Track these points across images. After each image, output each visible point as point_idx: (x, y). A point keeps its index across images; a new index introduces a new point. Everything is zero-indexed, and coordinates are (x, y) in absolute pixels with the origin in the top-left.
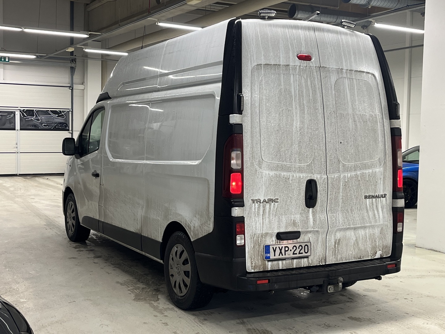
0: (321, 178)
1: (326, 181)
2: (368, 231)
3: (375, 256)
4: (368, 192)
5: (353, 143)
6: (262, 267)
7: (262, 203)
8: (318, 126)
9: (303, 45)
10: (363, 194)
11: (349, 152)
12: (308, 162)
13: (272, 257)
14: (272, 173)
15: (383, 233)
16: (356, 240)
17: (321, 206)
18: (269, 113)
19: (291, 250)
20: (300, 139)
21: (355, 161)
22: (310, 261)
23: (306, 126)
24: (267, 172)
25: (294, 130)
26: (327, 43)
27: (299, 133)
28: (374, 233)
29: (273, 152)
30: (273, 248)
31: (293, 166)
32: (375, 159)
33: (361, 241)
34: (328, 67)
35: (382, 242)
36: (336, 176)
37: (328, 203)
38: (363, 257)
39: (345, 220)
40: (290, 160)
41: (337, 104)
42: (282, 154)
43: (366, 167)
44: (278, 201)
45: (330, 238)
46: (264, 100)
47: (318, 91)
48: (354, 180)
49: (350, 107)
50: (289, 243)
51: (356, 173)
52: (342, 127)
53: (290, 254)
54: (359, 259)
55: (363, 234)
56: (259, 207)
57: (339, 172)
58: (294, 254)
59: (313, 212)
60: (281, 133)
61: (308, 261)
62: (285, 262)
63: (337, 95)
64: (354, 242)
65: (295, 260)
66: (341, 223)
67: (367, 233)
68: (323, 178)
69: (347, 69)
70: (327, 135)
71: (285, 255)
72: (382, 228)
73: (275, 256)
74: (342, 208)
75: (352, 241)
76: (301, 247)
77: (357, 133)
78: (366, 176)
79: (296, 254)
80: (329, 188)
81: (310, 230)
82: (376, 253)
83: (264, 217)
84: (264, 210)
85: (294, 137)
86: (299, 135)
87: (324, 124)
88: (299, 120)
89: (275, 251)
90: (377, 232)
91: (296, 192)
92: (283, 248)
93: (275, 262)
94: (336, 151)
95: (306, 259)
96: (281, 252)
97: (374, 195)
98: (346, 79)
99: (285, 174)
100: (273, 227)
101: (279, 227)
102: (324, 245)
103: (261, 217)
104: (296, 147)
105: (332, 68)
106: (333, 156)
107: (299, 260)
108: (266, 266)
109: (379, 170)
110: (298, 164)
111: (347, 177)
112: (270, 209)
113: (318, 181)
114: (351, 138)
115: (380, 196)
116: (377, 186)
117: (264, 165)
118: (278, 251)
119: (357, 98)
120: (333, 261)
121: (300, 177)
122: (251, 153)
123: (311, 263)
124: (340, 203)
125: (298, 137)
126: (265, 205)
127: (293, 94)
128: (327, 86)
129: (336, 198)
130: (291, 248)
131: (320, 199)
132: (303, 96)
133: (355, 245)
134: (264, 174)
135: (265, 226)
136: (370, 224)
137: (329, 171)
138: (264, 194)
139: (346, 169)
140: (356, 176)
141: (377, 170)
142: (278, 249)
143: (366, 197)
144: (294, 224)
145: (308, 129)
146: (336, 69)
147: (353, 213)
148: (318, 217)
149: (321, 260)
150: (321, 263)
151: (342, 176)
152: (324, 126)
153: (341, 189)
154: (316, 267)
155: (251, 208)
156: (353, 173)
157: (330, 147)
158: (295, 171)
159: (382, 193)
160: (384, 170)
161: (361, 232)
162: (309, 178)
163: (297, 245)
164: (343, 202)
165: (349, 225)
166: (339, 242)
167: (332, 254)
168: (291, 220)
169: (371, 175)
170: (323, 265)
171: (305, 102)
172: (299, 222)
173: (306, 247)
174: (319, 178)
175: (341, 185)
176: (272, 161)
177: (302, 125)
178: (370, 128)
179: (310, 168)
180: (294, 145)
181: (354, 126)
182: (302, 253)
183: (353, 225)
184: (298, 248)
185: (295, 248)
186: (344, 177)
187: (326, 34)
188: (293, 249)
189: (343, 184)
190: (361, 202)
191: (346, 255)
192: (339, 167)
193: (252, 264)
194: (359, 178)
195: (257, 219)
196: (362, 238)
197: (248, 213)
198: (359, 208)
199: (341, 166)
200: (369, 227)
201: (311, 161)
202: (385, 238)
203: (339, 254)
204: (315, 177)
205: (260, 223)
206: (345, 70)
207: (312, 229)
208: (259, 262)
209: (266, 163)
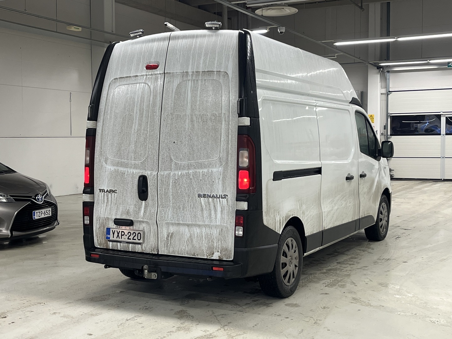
0: (151, 174)
1: (156, 178)
2: (204, 230)
3: (213, 256)
4: (202, 191)
5: (187, 142)
6: (105, 245)
7: (106, 192)
8: (154, 128)
9: (154, 56)
10: (196, 192)
11: (182, 152)
12: (142, 160)
13: (111, 238)
14: (113, 168)
15: (223, 235)
16: (190, 236)
17: (152, 200)
18: (116, 118)
19: (126, 235)
20: (136, 140)
21: (188, 160)
22: (144, 248)
23: (143, 128)
24: (109, 167)
25: (132, 131)
26: (178, 49)
27: (136, 134)
28: (212, 233)
29: (115, 151)
30: (112, 231)
31: (130, 163)
32: (213, 158)
33: (196, 238)
34: (171, 72)
35: (221, 244)
36: (165, 173)
37: (158, 197)
38: (197, 255)
39: (174, 215)
40: (127, 157)
41: (175, 106)
42: (121, 153)
43: (201, 166)
44: (117, 192)
45: (161, 230)
46: (114, 108)
47: (158, 96)
48: (185, 178)
49: (188, 109)
50: (126, 229)
51: (188, 172)
52: (177, 127)
53: (125, 239)
54: (193, 255)
55: (199, 232)
56: (104, 196)
57: (171, 170)
58: (128, 239)
59: (146, 204)
60: (122, 134)
61: (142, 247)
62: (123, 245)
63: (176, 98)
64: (188, 238)
65: (131, 245)
66: (169, 217)
67: (203, 232)
68: (153, 175)
69: (193, 71)
70: (161, 135)
71: (121, 238)
72: (221, 230)
73: (113, 238)
74: (173, 204)
75: (186, 236)
76: (134, 234)
77: (193, 133)
78: (200, 175)
79: (130, 239)
80: (158, 184)
81: (140, 220)
82: (213, 254)
83: (107, 205)
84: (107, 198)
85: (132, 138)
86: (136, 136)
87: (159, 126)
88: (137, 123)
89: (114, 234)
90: (215, 232)
91: (130, 186)
92: (120, 232)
93: (115, 243)
94: (169, 150)
95: (139, 246)
96: (118, 236)
97: (210, 195)
98: (190, 81)
99: (122, 169)
100: (112, 213)
101: (116, 214)
102: (155, 236)
103: (106, 204)
104: (133, 146)
105: (177, 73)
106: (166, 155)
107: (134, 245)
108: (108, 245)
109: (217, 170)
110: (134, 162)
111: (178, 175)
112: (112, 198)
113: (149, 177)
114: (185, 138)
115: (218, 196)
116: (214, 186)
117: (109, 161)
118: (116, 234)
119: (198, 99)
120: (165, 252)
121: (133, 173)
122: (100, 151)
123: (144, 250)
124: (171, 199)
125: (135, 138)
126: (108, 194)
127: (136, 100)
128: (168, 90)
129: (166, 194)
130: (126, 233)
131: (151, 194)
132: (144, 102)
133: (189, 241)
134: (107, 169)
135: (106, 212)
136: (203, 223)
137: (161, 169)
138: (107, 186)
139: (178, 167)
140: (188, 175)
141: (215, 170)
142: (116, 232)
143: (199, 196)
144: (128, 213)
145: (144, 130)
146: (180, 73)
147: (185, 209)
148: (149, 209)
149: (154, 249)
150: (154, 252)
151: (172, 174)
152: (159, 127)
153: (170, 186)
154: (149, 254)
155: (99, 196)
156: (184, 172)
157: (163, 146)
158: (131, 168)
159: (220, 193)
160: (224, 170)
161: (196, 230)
162: (140, 174)
163: (132, 232)
164: (173, 198)
165: (178, 221)
166: (172, 235)
167: (164, 245)
168: (126, 209)
169: (206, 174)
170: (155, 254)
171: (144, 107)
172: (132, 211)
173: (139, 234)
174: (149, 174)
175: (171, 182)
176: (114, 158)
177: (140, 128)
178: (210, 128)
179: (143, 166)
180: (131, 145)
181: (190, 126)
182: (135, 239)
183: (182, 221)
184: (132, 234)
185: (129, 234)
186: (175, 174)
187: (180, 41)
188: (128, 234)
189: (172, 182)
190: (194, 200)
191: (179, 249)
192: (171, 165)
193: (98, 241)
194: (191, 177)
195: (102, 205)
196: (197, 236)
197: (97, 200)
198: (192, 206)
199: (173, 165)
200: (205, 226)
201: (144, 159)
202: (225, 240)
203: (171, 247)
204: (147, 173)
205: (104, 209)
206: (190, 72)
207: (142, 220)
208: (103, 240)
209: (110, 160)
